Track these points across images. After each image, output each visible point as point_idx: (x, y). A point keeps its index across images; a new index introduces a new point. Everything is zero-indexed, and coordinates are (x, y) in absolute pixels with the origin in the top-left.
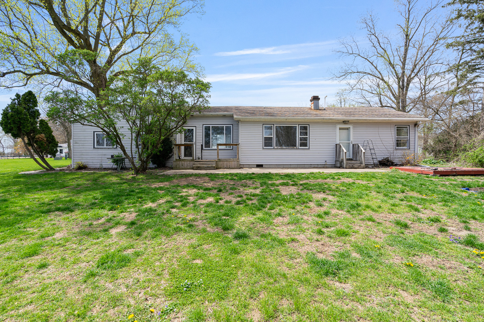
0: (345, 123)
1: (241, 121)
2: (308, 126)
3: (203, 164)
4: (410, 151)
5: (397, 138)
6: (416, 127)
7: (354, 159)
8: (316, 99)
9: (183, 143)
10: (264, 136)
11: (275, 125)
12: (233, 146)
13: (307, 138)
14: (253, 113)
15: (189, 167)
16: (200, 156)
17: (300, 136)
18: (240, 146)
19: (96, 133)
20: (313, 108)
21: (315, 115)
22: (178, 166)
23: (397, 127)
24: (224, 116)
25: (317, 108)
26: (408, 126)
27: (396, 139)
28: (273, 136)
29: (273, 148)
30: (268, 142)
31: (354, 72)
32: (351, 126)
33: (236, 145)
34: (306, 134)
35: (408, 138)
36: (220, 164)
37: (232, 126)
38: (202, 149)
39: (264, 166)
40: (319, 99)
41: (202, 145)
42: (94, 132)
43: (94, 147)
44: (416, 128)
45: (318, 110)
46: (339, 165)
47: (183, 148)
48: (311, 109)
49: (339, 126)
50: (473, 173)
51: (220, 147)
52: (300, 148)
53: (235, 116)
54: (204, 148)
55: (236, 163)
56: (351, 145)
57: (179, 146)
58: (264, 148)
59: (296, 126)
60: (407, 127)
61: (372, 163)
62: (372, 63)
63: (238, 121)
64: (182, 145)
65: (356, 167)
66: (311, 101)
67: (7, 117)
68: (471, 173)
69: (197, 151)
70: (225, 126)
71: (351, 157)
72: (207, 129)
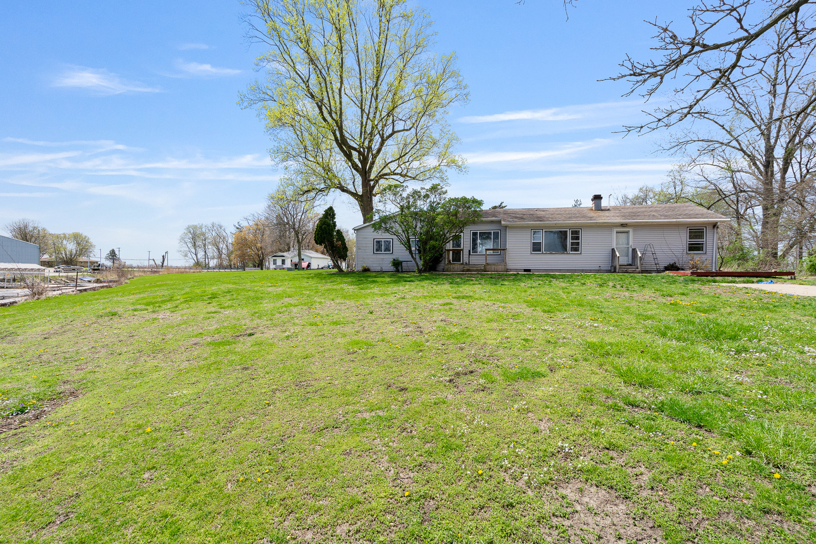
0: (623, 226)
1: (509, 227)
2: (580, 230)
3: (472, 267)
4: (706, 256)
5: (689, 241)
6: (715, 228)
7: (633, 265)
8: (597, 198)
9: (451, 248)
10: (532, 241)
11: (544, 230)
12: (501, 251)
13: (579, 242)
14: (522, 218)
15: (459, 270)
16: (468, 262)
17: (570, 241)
18: (508, 252)
19: (375, 240)
20: (594, 208)
21: (589, 219)
22: (449, 269)
23: (689, 229)
24: (492, 222)
25: (598, 208)
26: (705, 228)
27: (688, 243)
28: (541, 241)
29: (541, 252)
30: (536, 247)
31: (695, 141)
32: (631, 230)
33: (504, 250)
34: (577, 238)
35: (704, 241)
36: (488, 267)
37: (499, 231)
38: (469, 254)
39: (531, 271)
40: (602, 198)
41: (470, 251)
42: (374, 239)
43: (374, 253)
44: (715, 230)
45: (599, 210)
46: (613, 270)
47: (451, 252)
48: (592, 210)
49: (615, 230)
50: (737, 274)
51: (488, 252)
52: (571, 252)
53: (503, 223)
54: (471, 254)
55: (503, 266)
56: (630, 250)
57: (449, 250)
58: (532, 252)
59: (567, 231)
60: (703, 229)
61: (656, 269)
62: (722, 126)
63: (506, 227)
64: (451, 250)
65: (630, 271)
66: (592, 200)
67: (322, 229)
68: (734, 275)
69: (465, 257)
70: (492, 231)
71: (630, 262)
72: (475, 234)
